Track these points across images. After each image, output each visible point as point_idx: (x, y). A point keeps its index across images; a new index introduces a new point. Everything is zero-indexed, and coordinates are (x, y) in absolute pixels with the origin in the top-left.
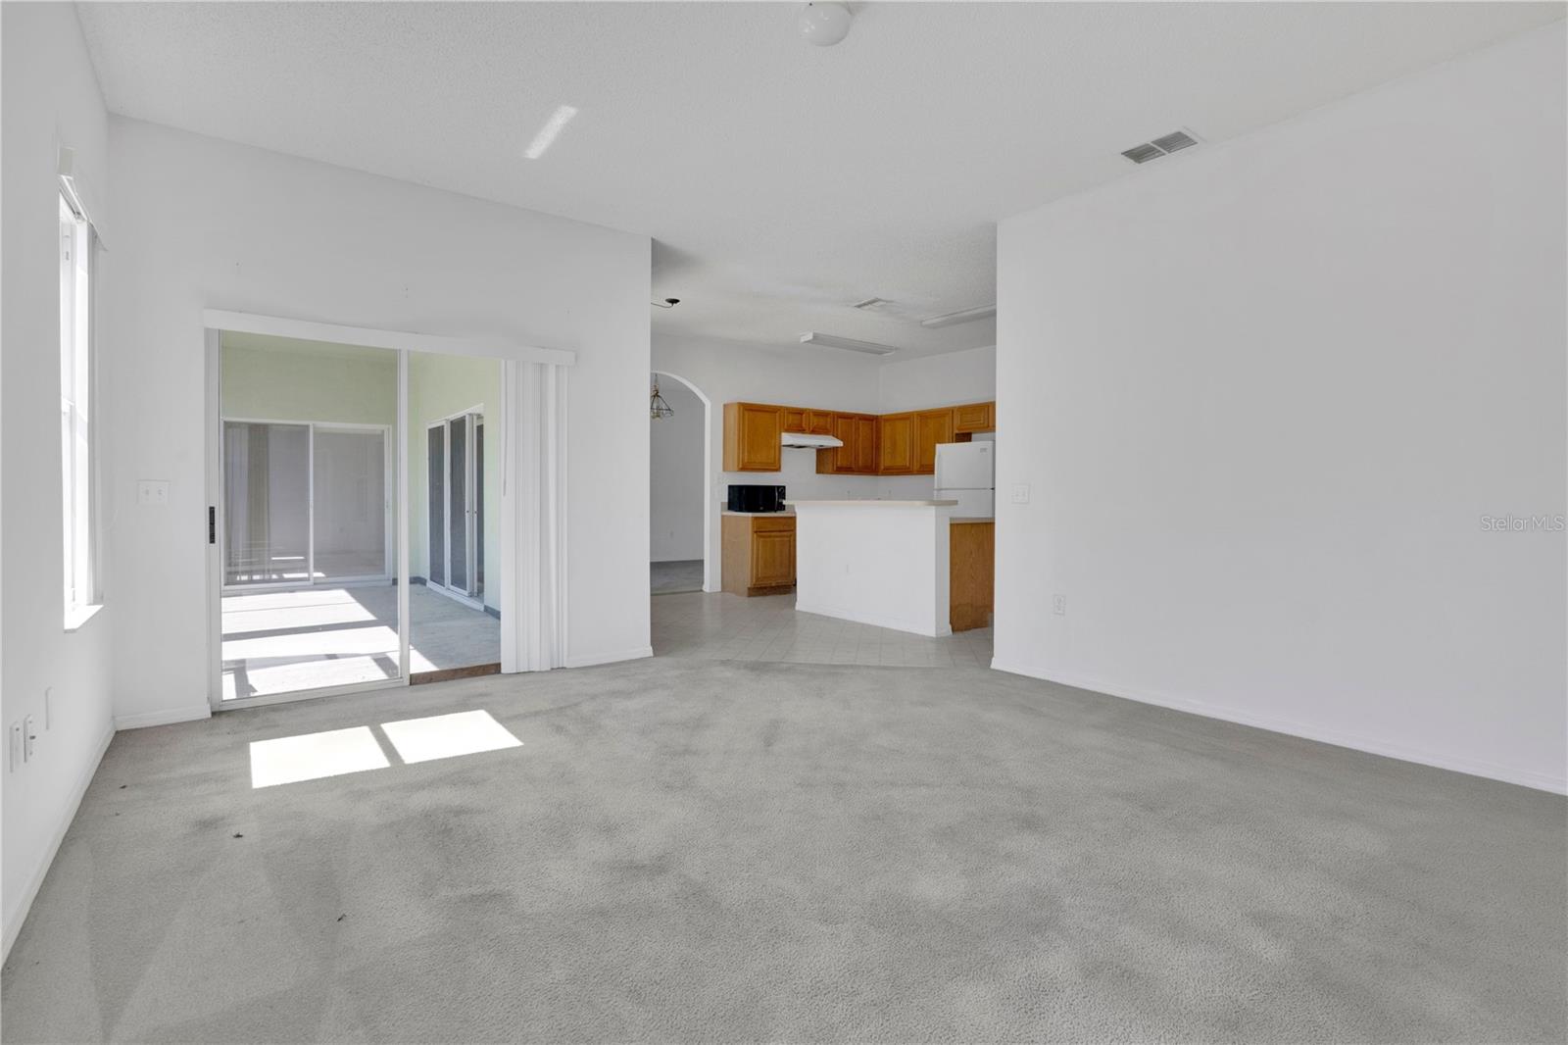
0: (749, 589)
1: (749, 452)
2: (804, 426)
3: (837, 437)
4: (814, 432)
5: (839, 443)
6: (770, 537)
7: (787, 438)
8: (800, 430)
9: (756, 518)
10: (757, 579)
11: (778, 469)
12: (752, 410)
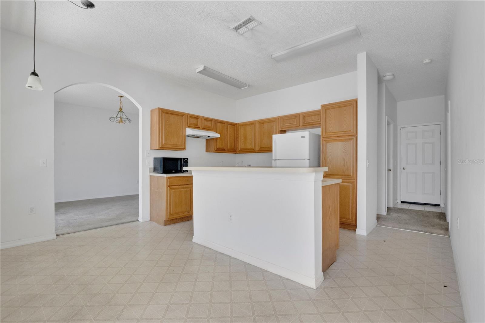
0: (165, 221)
1: (166, 138)
2: (199, 125)
3: (217, 132)
4: (204, 129)
5: (218, 135)
6: (179, 188)
7: (189, 131)
8: (197, 127)
9: (169, 178)
10: (170, 215)
11: (184, 149)
12: (167, 113)
